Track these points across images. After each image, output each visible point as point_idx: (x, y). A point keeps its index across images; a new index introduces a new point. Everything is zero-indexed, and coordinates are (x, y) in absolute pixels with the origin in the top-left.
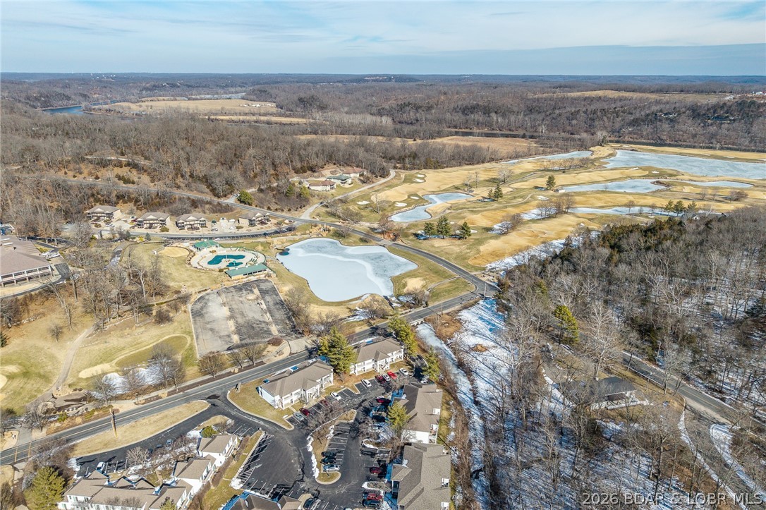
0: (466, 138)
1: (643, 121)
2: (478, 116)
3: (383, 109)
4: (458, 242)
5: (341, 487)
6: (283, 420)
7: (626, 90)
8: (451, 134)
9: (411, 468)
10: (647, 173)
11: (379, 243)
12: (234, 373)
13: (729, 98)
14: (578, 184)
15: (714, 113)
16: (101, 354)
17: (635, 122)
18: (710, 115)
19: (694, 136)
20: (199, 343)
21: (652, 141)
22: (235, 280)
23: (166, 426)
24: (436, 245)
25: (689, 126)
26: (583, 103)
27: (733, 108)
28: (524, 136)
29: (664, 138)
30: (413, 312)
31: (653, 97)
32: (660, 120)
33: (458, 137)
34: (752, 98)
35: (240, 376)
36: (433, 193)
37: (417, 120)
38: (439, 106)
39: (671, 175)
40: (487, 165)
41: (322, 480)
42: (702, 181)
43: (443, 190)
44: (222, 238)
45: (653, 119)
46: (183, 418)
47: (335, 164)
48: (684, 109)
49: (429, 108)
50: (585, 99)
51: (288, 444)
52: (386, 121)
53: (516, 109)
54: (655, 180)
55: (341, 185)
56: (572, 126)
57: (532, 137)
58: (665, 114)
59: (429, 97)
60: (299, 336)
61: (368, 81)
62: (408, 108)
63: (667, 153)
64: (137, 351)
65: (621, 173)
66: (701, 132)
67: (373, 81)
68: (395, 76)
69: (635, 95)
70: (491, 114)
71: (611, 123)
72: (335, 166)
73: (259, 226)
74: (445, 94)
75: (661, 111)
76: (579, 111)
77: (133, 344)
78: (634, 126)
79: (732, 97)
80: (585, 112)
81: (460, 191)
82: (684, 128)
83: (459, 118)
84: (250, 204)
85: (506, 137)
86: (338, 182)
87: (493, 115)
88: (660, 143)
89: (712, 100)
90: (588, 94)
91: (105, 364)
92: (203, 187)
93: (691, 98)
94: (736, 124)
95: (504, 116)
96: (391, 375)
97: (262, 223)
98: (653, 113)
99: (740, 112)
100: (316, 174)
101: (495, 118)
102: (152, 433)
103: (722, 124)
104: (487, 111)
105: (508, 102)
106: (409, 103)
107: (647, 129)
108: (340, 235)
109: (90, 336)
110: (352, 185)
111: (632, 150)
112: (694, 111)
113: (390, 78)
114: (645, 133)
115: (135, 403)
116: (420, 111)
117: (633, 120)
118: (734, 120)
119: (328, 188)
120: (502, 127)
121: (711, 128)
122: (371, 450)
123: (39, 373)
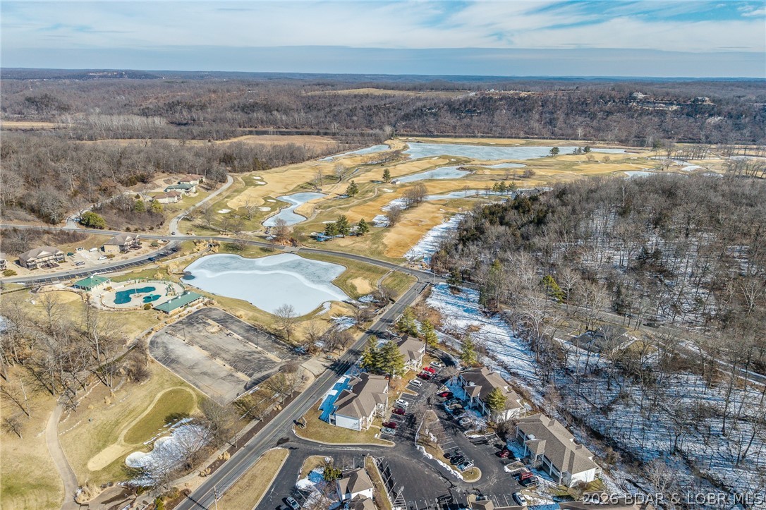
0: (261, 137)
1: (412, 116)
2: (259, 115)
3: (148, 108)
4: (358, 239)
5: (490, 479)
6: (376, 439)
7: (385, 88)
8: (244, 134)
9: (543, 439)
10: (448, 161)
11: (283, 250)
12: (278, 411)
13: (472, 94)
14: (404, 175)
15: (465, 106)
16: (95, 437)
17: (406, 117)
18: (462, 109)
19: (455, 127)
20: (206, 391)
21: (423, 133)
22: (174, 314)
23: (265, 486)
24: (342, 245)
25: (450, 119)
26: (354, 100)
27: (478, 102)
28: (318, 134)
29: (433, 130)
30: (388, 310)
31: (412, 94)
32: (426, 115)
33: (252, 136)
34: (489, 94)
35: (288, 412)
36: (285, 194)
37: (194, 120)
38: (213, 105)
39: (466, 162)
40: (308, 163)
41: (469, 478)
42: (491, 165)
43: (292, 191)
44: (103, 270)
45: (420, 114)
46: (274, 473)
47: (164, 172)
48: (442, 105)
49: (203, 107)
50: (355, 96)
51: (404, 458)
52: (159, 122)
53: (294, 107)
54: (458, 167)
55: (187, 195)
56: (353, 122)
57: (326, 134)
58: (429, 109)
59: (199, 95)
60: (305, 357)
61: (94, 77)
62: (179, 108)
63: (445, 143)
64: (138, 420)
65: (429, 162)
66: (459, 123)
67: (100, 77)
68: (126, 71)
69: (397, 93)
70: (273, 112)
71: (387, 119)
72: (165, 174)
73: (134, 252)
74: (214, 92)
75: (425, 107)
76: (355, 108)
77: (126, 413)
78: (406, 120)
79: (474, 93)
80: (362, 108)
81: (307, 190)
82: (447, 120)
83: (240, 116)
84: (101, 228)
85: (301, 134)
86: (183, 191)
87: (275, 113)
88: (430, 134)
89: (460, 96)
90: (356, 91)
91: (112, 446)
92: (22, 213)
93: (443, 95)
94: (482, 116)
95: (286, 112)
96: (431, 370)
97: (134, 247)
98: (419, 109)
99: (483, 105)
100: (149, 185)
101: (279, 117)
102: (257, 499)
103: (472, 116)
104: (268, 109)
105: (284, 99)
106: (178, 101)
107: (417, 123)
108: (233, 248)
109: (62, 418)
110: (197, 194)
111: (418, 142)
112: (450, 106)
113: (122, 74)
114: (416, 126)
115: (200, 475)
116: (193, 110)
117: (404, 115)
118: (480, 113)
119: (176, 199)
120: (287, 124)
121: (465, 120)
122: (480, 439)
123: (28, 483)
